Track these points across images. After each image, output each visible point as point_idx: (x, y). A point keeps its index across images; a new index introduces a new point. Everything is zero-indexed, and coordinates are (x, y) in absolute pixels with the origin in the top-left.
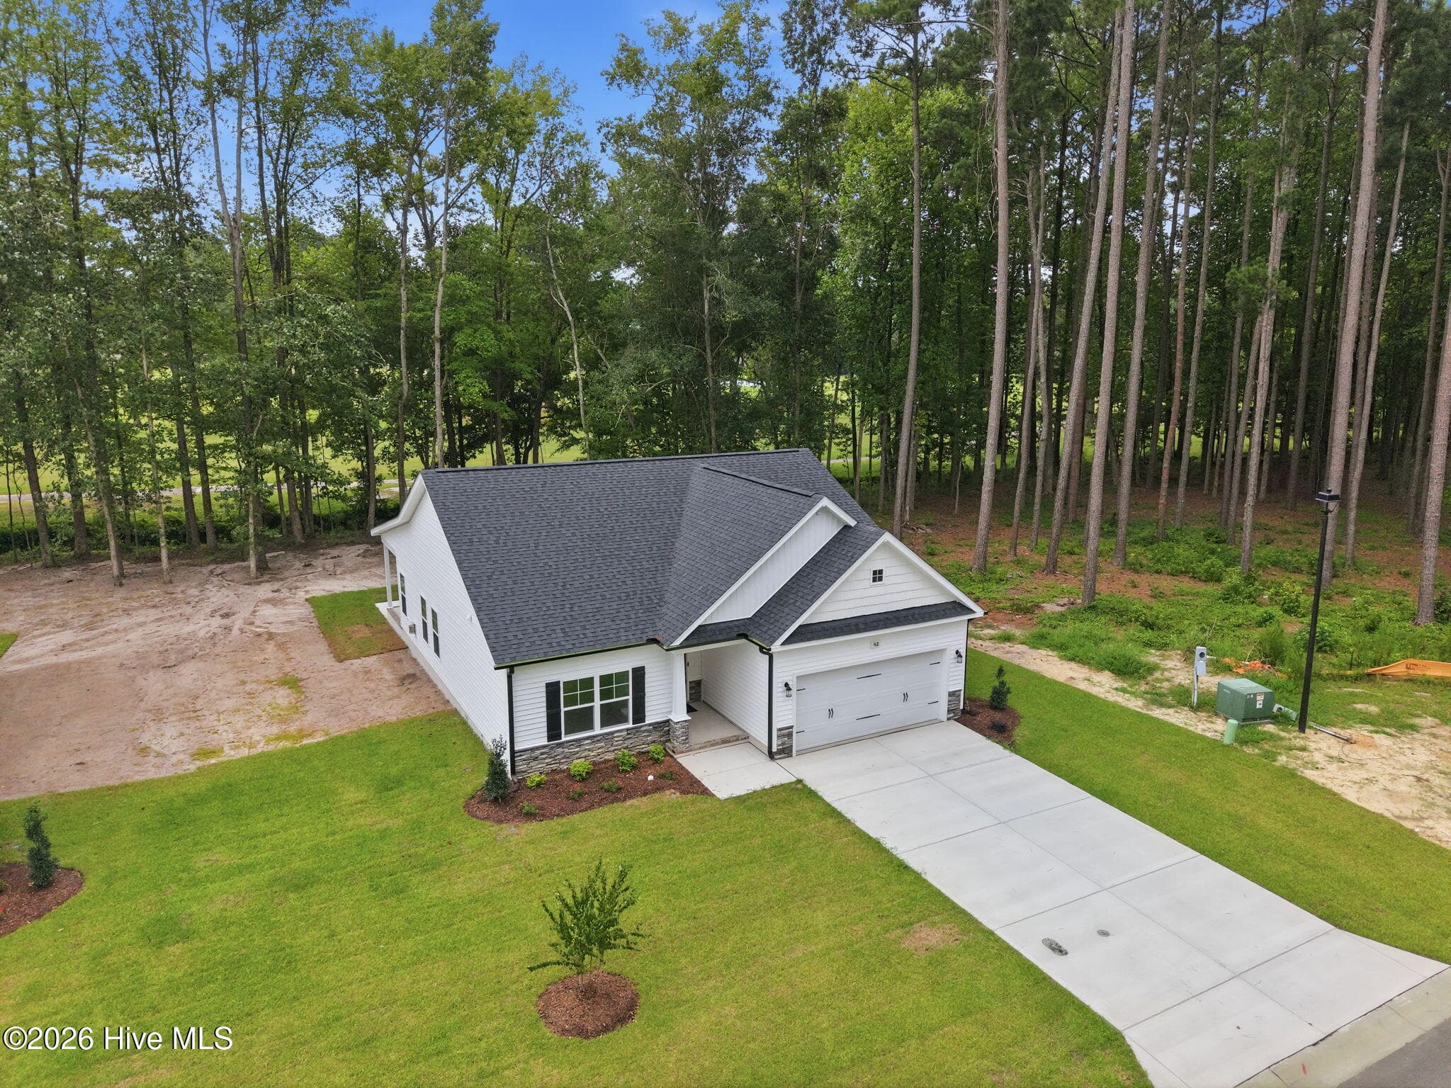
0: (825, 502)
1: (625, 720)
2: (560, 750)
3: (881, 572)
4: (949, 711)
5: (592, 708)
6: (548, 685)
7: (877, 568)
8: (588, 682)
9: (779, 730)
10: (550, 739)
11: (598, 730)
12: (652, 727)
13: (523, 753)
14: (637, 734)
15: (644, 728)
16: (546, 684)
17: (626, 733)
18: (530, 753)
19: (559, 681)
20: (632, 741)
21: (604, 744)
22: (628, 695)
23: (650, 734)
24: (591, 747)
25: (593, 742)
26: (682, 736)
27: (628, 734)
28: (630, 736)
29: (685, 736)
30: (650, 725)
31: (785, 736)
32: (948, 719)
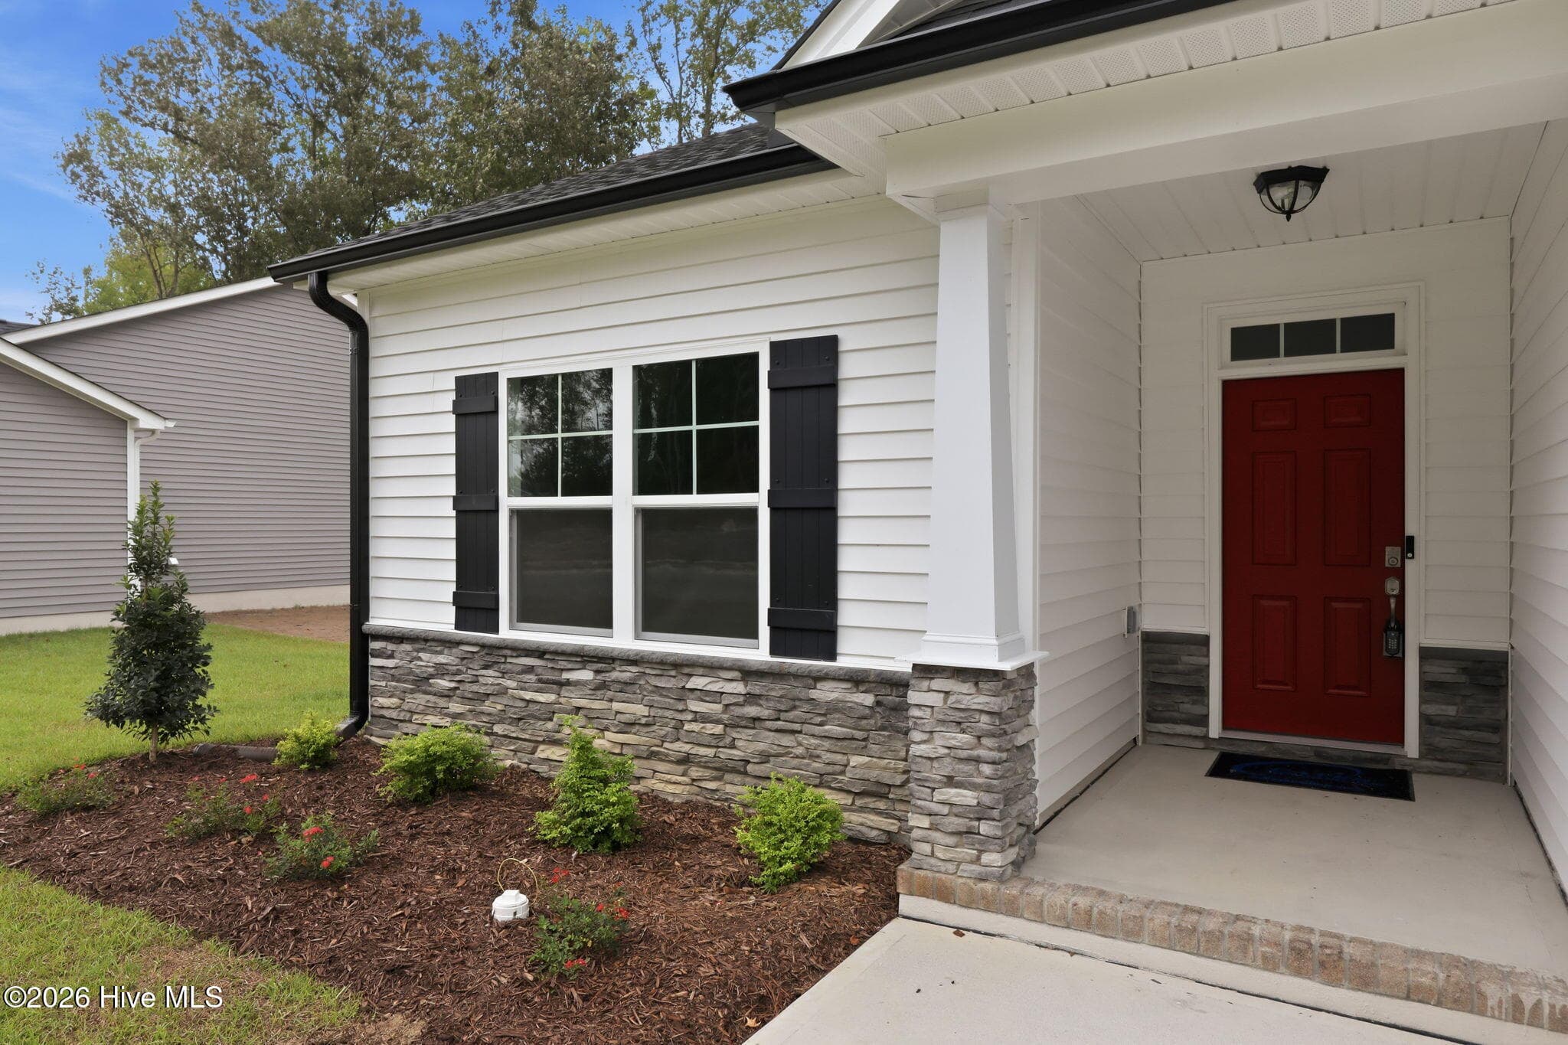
1: (750, 632)
2: (490, 676)
5: (606, 517)
6: (464, 385)
11: (623, 631)
12: (869, 699)
13: (390, 647)
14: (791, 715)
15: (826, 692)
16: (458, 380)
17: (739, 688)
18: (408, 653)
19: (495, 375)
20: (766, 741)
21: (645, 711)
22: (755, 488)
23: (859, 734)
24: (597, 705)
25: (603, 686)
26: (950, 781)
27: (751, 698)
28: (752, 711)
29: (974, 787)
30: (857, 679)
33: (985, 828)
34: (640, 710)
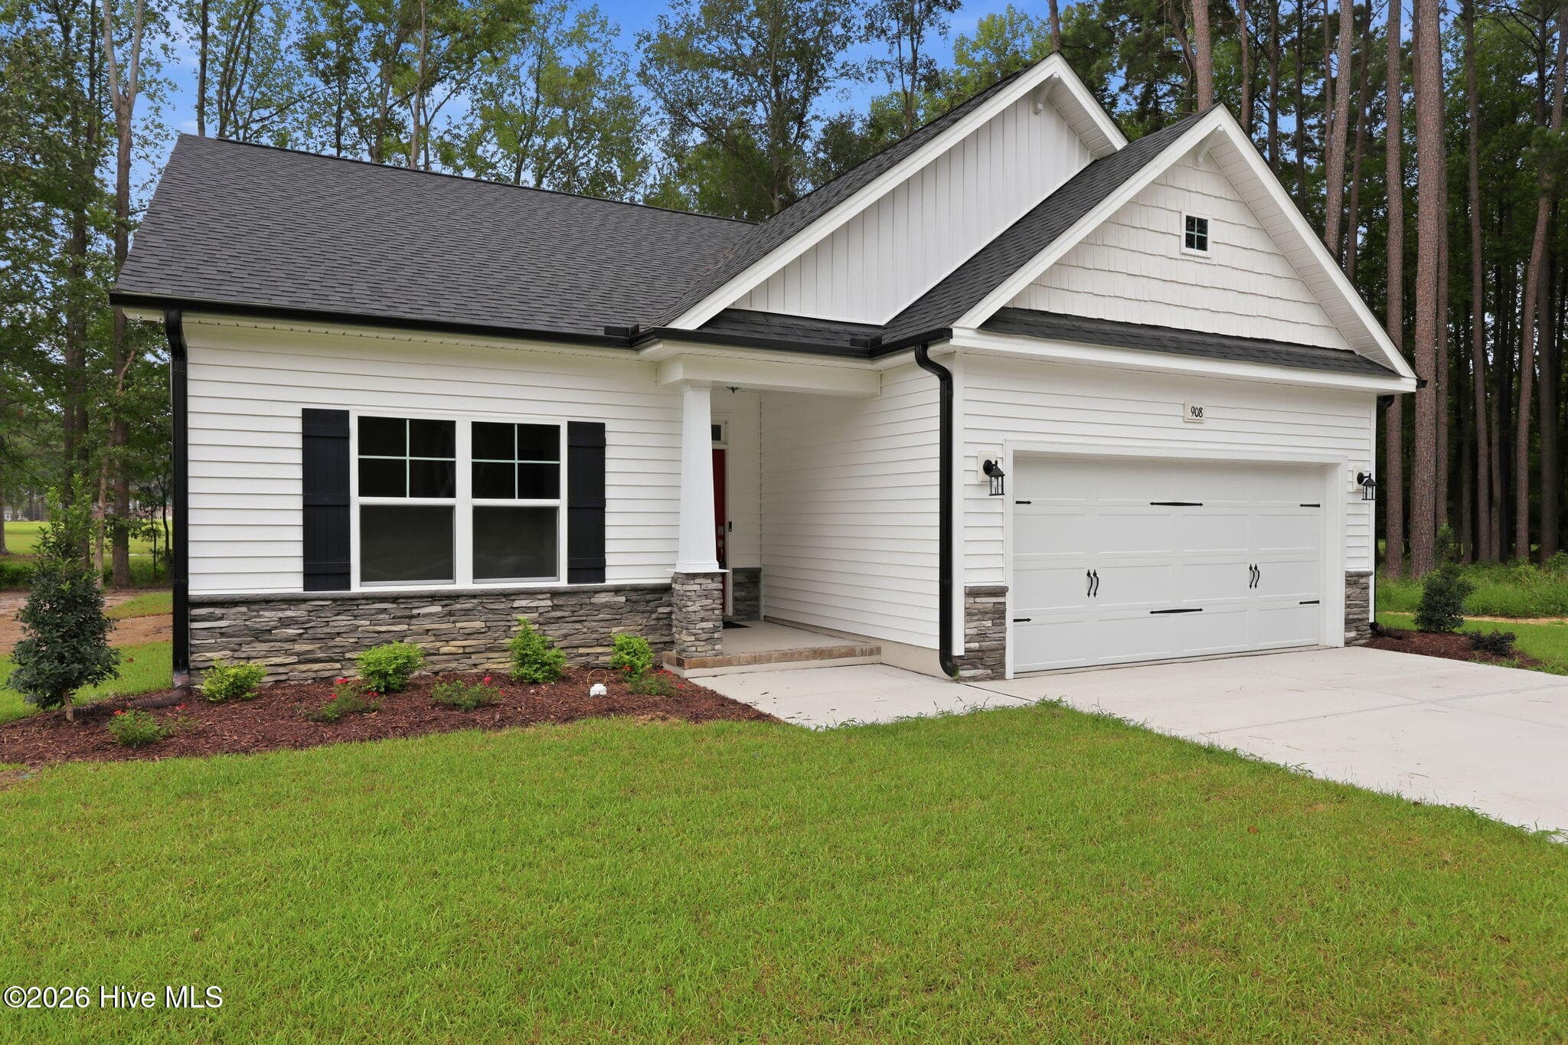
0: (1055, 69)
1: (551, 571)
2: (343, 621)
3: (1202, 225)
4: (1349, 623)
5: (449, 511)
6: (310, 417)
7: (1196, 213)
8: (438, 434)
9: (972, 593)
10: (313, 576)
11: (464, 579)
12: (623, 599)
13: (218, 611)
14: (581, 612)
15: (601, 599)
16: (304, 411)
17: (549, 603)
18: (244, 614)
19: (346, 413)
20: (566, 629)
21: (483, 624)
22: (557, 496)
23: (618, 617)
24: (444, 626)
25: (450, 614)
26: (703, 620)
27: (555, 607)
28: (559, 614)
29: (712, 620)
30: (618, 590)
31: (984, 613)
32: (1348, 643)
33: (716, 635)
34: (478, 625)
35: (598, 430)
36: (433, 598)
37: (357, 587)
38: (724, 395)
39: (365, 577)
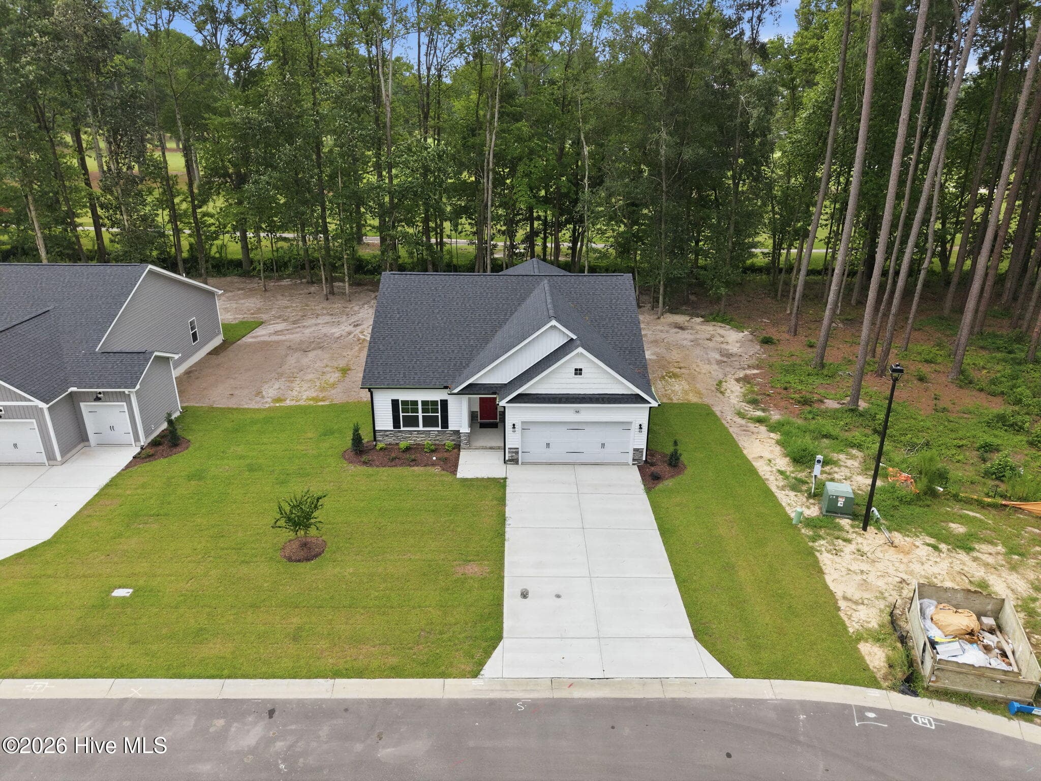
0: (554, 323)
3: (581, 370)
4: (634, 460)
6: (393, 401)
7: (578, 367)
8: (415, 403)
9: (510, 449)
10: (395, 427)
11: (421, 428)
12: (452, 433)
13: (380, 432)
14: (444, 434)
15: (448, 432)
17: (438, 432)
18: (384, 433)
19: (398, 400)
20: (441, 437)
21: (425, 436)
22: (438, 413)
23: (451, 436)
24: (417, 436)
25: (419, 434)
28: (439, 434)
29: (466, 441)
30: (450, 431)
31: (513, 452)
32: (633, 464)
35: (447, 401)
36: (415, 431)
37: (402, 429)
38: (469, 399)
39: (404, 426)
